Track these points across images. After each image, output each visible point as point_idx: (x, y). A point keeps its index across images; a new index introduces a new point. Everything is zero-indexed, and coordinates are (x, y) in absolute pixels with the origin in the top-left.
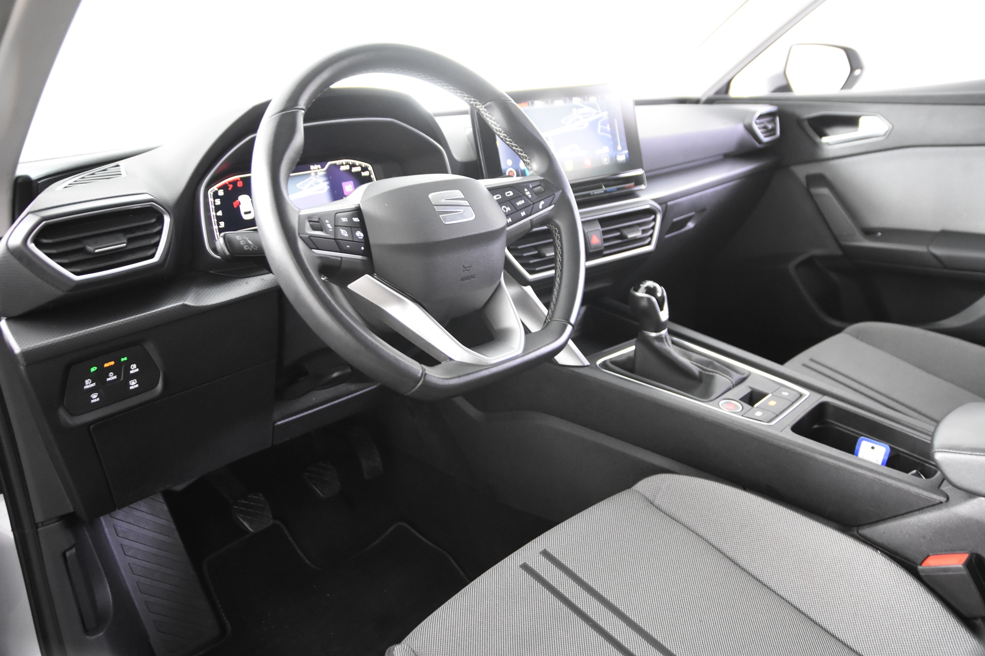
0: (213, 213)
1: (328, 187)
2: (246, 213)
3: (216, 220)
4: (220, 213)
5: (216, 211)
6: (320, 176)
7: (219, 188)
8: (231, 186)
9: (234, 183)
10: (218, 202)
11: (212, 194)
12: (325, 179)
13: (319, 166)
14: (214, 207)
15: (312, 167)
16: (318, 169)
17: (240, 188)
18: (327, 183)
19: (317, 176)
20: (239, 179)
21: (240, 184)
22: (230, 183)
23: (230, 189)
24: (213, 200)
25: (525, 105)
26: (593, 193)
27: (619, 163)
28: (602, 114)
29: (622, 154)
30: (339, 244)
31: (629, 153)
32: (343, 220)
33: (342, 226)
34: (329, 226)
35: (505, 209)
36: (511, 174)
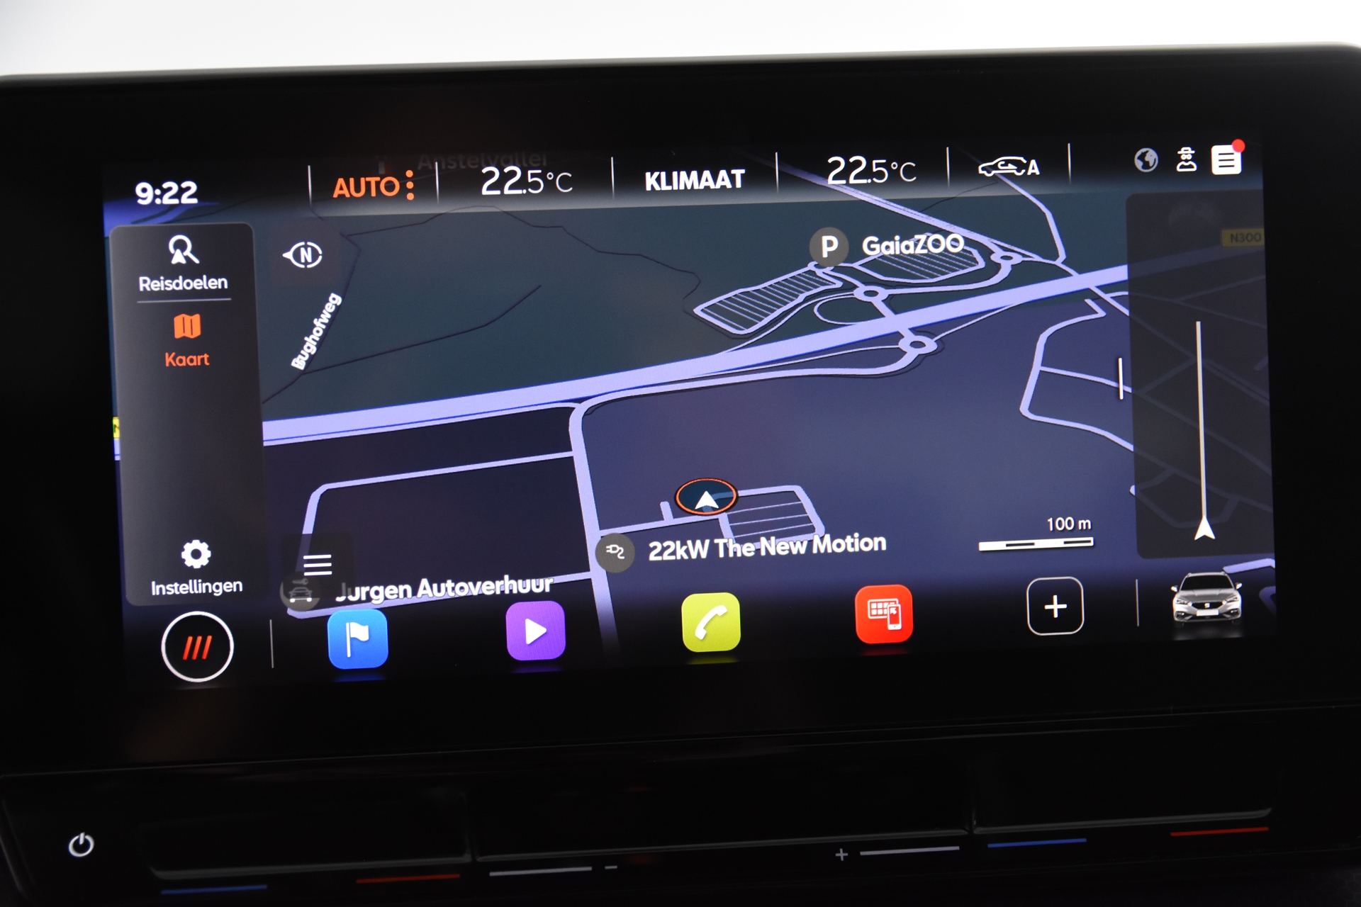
25: (390, 187)
26: (853, 848)
27: (1181, 638)
28: (1076, 282)
29: (1222, 583)
31: (1279, 577)
36: (196, 645)
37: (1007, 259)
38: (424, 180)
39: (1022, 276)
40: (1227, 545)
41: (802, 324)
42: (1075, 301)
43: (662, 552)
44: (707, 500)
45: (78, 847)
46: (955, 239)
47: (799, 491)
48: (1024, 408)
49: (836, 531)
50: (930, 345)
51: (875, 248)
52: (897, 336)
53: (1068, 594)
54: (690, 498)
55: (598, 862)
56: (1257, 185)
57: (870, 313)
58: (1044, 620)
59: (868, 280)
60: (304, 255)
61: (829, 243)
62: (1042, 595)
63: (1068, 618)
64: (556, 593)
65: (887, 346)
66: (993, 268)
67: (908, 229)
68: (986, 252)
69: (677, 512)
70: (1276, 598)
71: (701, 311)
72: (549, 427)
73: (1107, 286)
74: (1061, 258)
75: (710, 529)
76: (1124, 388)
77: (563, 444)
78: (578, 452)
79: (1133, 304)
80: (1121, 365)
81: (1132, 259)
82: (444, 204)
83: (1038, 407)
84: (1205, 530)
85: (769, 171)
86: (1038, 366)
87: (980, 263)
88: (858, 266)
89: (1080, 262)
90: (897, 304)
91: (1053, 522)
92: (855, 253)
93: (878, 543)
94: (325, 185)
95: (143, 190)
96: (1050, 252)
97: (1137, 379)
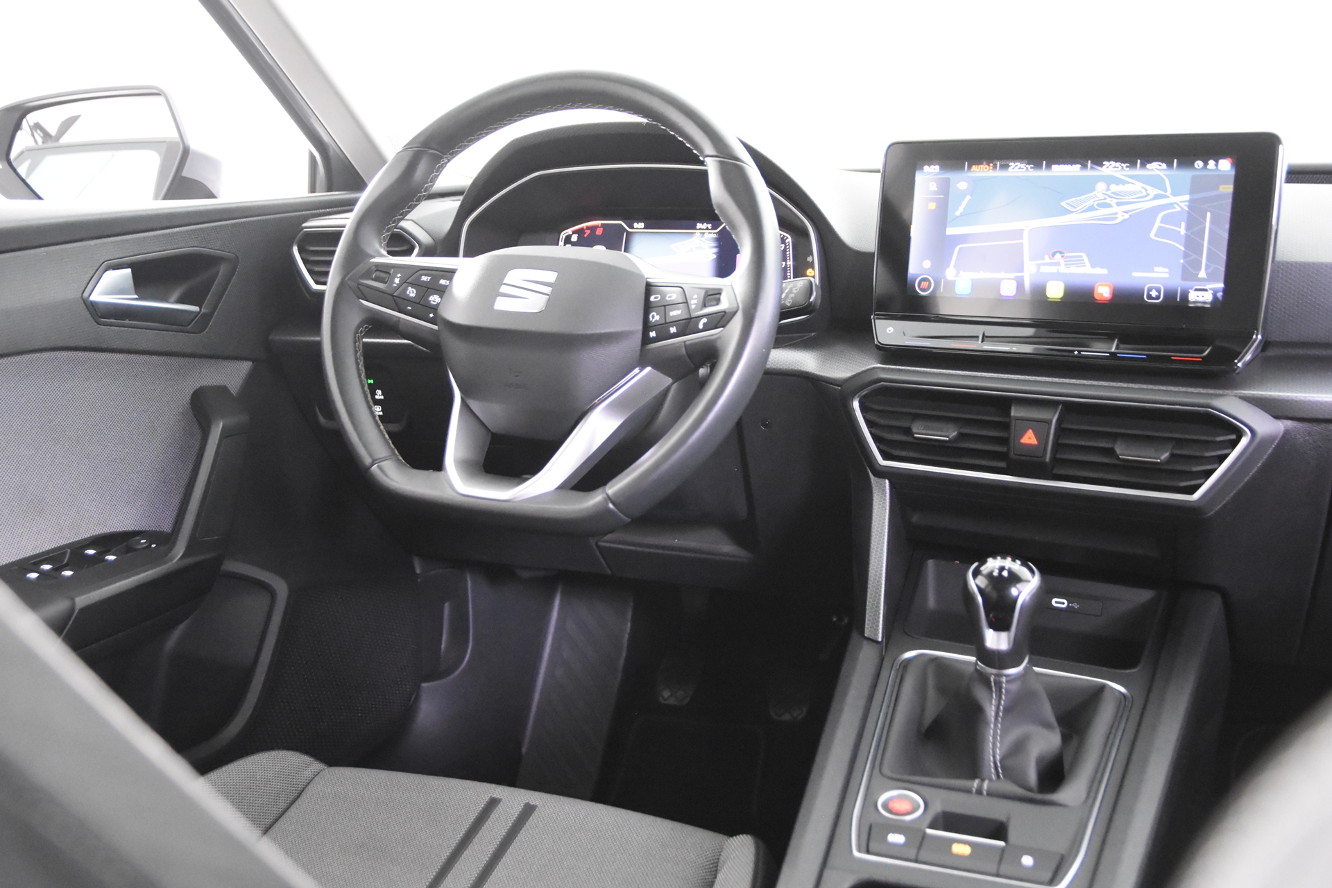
1: (715, 256)
6: (706, 239)
7: (574, 232)
8: (588, 232)
9: (593, 229)
10: (568, 247)
11: (564, 237)
12: (714, 244)
13: (710, 226)
15: (699, 225)
16: (707, 229)
17: (598, 236)
18: (715, 250)
19: (703, 239)
20: (600, 225)
21: (599, 232)
22: (588, 228)
23: (586, 235)
24: (563, 244)
25: (986, 168)
26: (1079, 352)
27: (1191, 305)
28: (1172, 199)
29: (1206, 290)
30: (398, 302)
31: (1225, 291)
32: (424, 278)
33: (417, 285)
34: (397, 281)
35: (653, 317)
36: (924, 284)
37: (1153, 192)
38: (995, 167)
39: (1157, 197)
40: (1211, 278)
41: (1091, 208)
42: (1171, 206)
43: (1044, 269)
44: (1058, 256)
45: (889, 331)
46: (1138, 186)
47: (1084, 255)
48: (1152, 235)
49: (1094, 265)
50: (1127, 216)
51: (1114, 188)
52: (1116, 214)
53: (1158, 290)
54: (1054, 254)
55: (1012, 347)
56: (1233, 173)
57: (1109, 206)
58: (1150, 297)
59: (1111, 197)
60: (963, 185)
61: (1101, 186)
62: (1150, 290)
63: (1158, 298)
64: (1015, 279)
65: (1113, 217)
66: (1148, 195)
67: (1124, 182)
68: (1146, 190)
69: (1050, 258)
70: (1223, 296)
71: (1063, 204)
72: (1018, 234)
73: (1182, 201)
74: (1169, 193)
75: (1058, 264)
76: (1183, 231)
77: (1022, 239)
78: (1025, 241)
79: (1189, 207)
80: (1183, 225)
81: (1191, 194)
82: (999, 173)
83: (1156, 235)
84: (1202, 274)
85: (1087, 166)
86: (1158, 223)
87: (1144, 193)
88: (1109, 193)
89: (1174, 194)
90: (1118, 204)
91: (1156, 269)
92: (1108, 189)
93: (1105, 271)
94: (970, 167)
95: (926, 168)
96: (1166, 191)
97: (1187, 229)
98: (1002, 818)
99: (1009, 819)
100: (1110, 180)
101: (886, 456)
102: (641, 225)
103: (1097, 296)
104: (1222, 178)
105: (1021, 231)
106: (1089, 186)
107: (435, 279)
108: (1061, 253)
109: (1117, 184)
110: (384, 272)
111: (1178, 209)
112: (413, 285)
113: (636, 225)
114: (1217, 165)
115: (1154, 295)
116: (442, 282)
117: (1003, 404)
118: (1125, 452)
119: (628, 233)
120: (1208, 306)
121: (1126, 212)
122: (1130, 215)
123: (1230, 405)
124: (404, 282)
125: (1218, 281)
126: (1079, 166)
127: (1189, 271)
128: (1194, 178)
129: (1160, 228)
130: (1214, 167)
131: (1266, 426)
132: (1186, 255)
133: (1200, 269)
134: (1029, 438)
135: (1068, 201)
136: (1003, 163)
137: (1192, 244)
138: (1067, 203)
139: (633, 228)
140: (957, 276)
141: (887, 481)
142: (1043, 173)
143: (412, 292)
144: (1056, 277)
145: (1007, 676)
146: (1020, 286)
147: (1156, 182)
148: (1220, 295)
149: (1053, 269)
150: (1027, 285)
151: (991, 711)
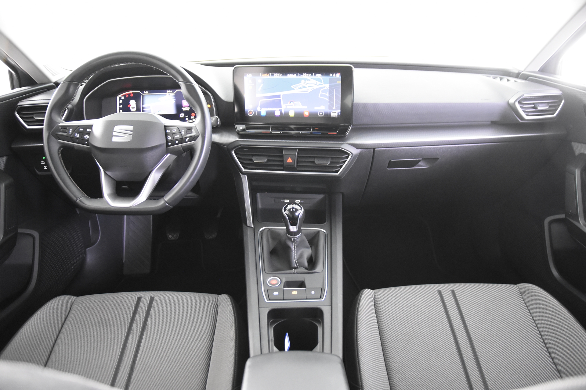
0: (118, 106)
1: (175, 102)
2: (132, 108)
3: (119, 109)
4: (121, 106)
5: (120, 105)
6: (171, 96)
7: (122, 96)
8: (127, 96)
9: (129, 94)
10: (121, 102)
11: (119, 98)
12: (174, 97)
13: (171, 91)
14: (119, 103)
15: (168, 91)
16: (171, 92)
17: (132, 97)
18: (175, 99)
20: (131, 93)
21: (132, 95)
22: (127, 94)
23: (127, 97)
24: (119, 101)
25: (267, 75)
26: (301, 132)
27: (332, 117)
28: (324, 85)
29: (336, 112)
30: (73, 139)
31: (341, 112)
32: (81, 130)
33: (78, 132)
34: (71, 131)
35: (169, 138)
36: (250, 113)
37: (319, 83)
38: (270, 75)
39: (320, 85)
40: (337, 109)
41: (300, 88)
42: (324, 87)
43: (288, 107)
44: (292, 103)
46: (314, 81)
47: (299, 102)
49: (303, 105)
50: (311, 90)
51: (307, 81)
52: (308, 90)
54: (290, 102)
55: (281, 132)
56: (341, 77)
57: (306, 87)
58: (320, 115)
59: (306, 85)
60: (260, 81)
61: (303, 81)
62: (320, 113)
63: (322, 115)
64: (279, 110)
66: (317, 84)
67: (310, 80)
68: (316, 82)
69: (289, 104)
70: (341, 114)
71: (292, 87)
72: (279, 96)
73: (327, 86)
74: (323, 83)
75: (292, 105)
76: (328, 95)
77: (280, 97)
78: (281, 98)
79: (329, 88)
80: (328, 93)
81: (329, 84)
82: (271, 77)
83: (320, 96)
84: (334, 108)
85: (298, 75)
86: (321, 93)
87: (316, 84)
88: (306, 83)
89: (325, 84)
90: (309, 87)
91: (321, 106)
92: (305, 82)
93: (306, 107)
94: (262, 75)
95: (247, 75)
96: (322, 83)
97: (329, 94)
98: (302, 280)
99: (304, 280)
100: (305, 79)
101: (245, 168)
102: (147, 92)
103: (304, 115)
104: (338, 79)
105: (280, 95)
106: (299, 81)
107: (85, 129)
108: (293, 102)
109: (308, 81)
110: (65, 128)
111: (326, 88)
112: (77, 132)
113: (145, 92)
114: (336, 75)
115: (322, 114)
116: (88, 130)
117: (280, 150)
118: (318, 162)
119: (142, 95)
120: (337, 117)
121: (311, 89)
122: (312, 90)
123: (346, 147)
124: (74, 132)
125: (339, 110)
126: (296, 75)
127: (330, 107)
128: (330, 79)
129: (321, 94)
130: (335, 76)
131: (355, 151)
132: (329, 102)
133: (334, 106)
134: (290, 160)
135: (294, 86)
136: (272, 74)
137: (331, 98)
138: (293, 87)
139: (144, 93)
140: (261, 110)
141: (246, 175)
142: (285, 77)
143: (77, 135)
144: (292, 109)
145: (296, 237)
146: (281, 113)
147: (319, 80)
148: (340, 114)
149: (290, 107)
150: (283, 112)
151: (293, 247)
